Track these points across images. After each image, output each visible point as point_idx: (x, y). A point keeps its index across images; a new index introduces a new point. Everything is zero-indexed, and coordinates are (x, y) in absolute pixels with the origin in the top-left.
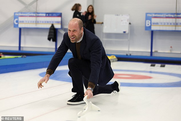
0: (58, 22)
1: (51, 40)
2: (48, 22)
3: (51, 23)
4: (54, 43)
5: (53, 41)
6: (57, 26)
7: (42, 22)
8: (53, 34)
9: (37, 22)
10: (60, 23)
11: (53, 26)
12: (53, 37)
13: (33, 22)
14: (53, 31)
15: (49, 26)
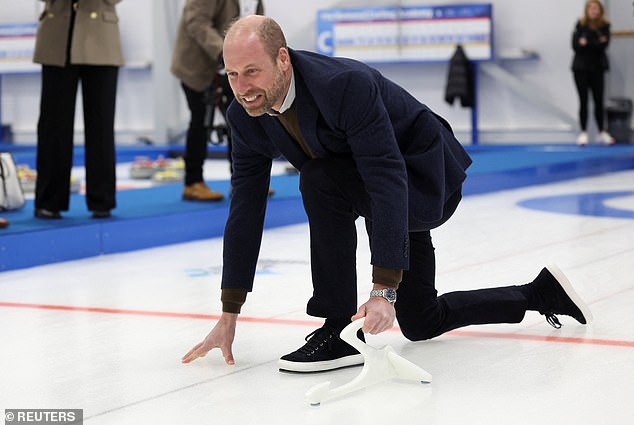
0: (478, 38)
1: (457, 103)
2: (442, 39)
3: (456, 41)
4: (467, 112)
5: (464, 104)
6: (477, 52)
7: (419, 42)
8: (462, 80)
9: (402, 42)
10: (487, 39)
11: (460, 51)
12: (463, 90)
13: (388, 40)
14: (461, 69)
15: (446, 53)
